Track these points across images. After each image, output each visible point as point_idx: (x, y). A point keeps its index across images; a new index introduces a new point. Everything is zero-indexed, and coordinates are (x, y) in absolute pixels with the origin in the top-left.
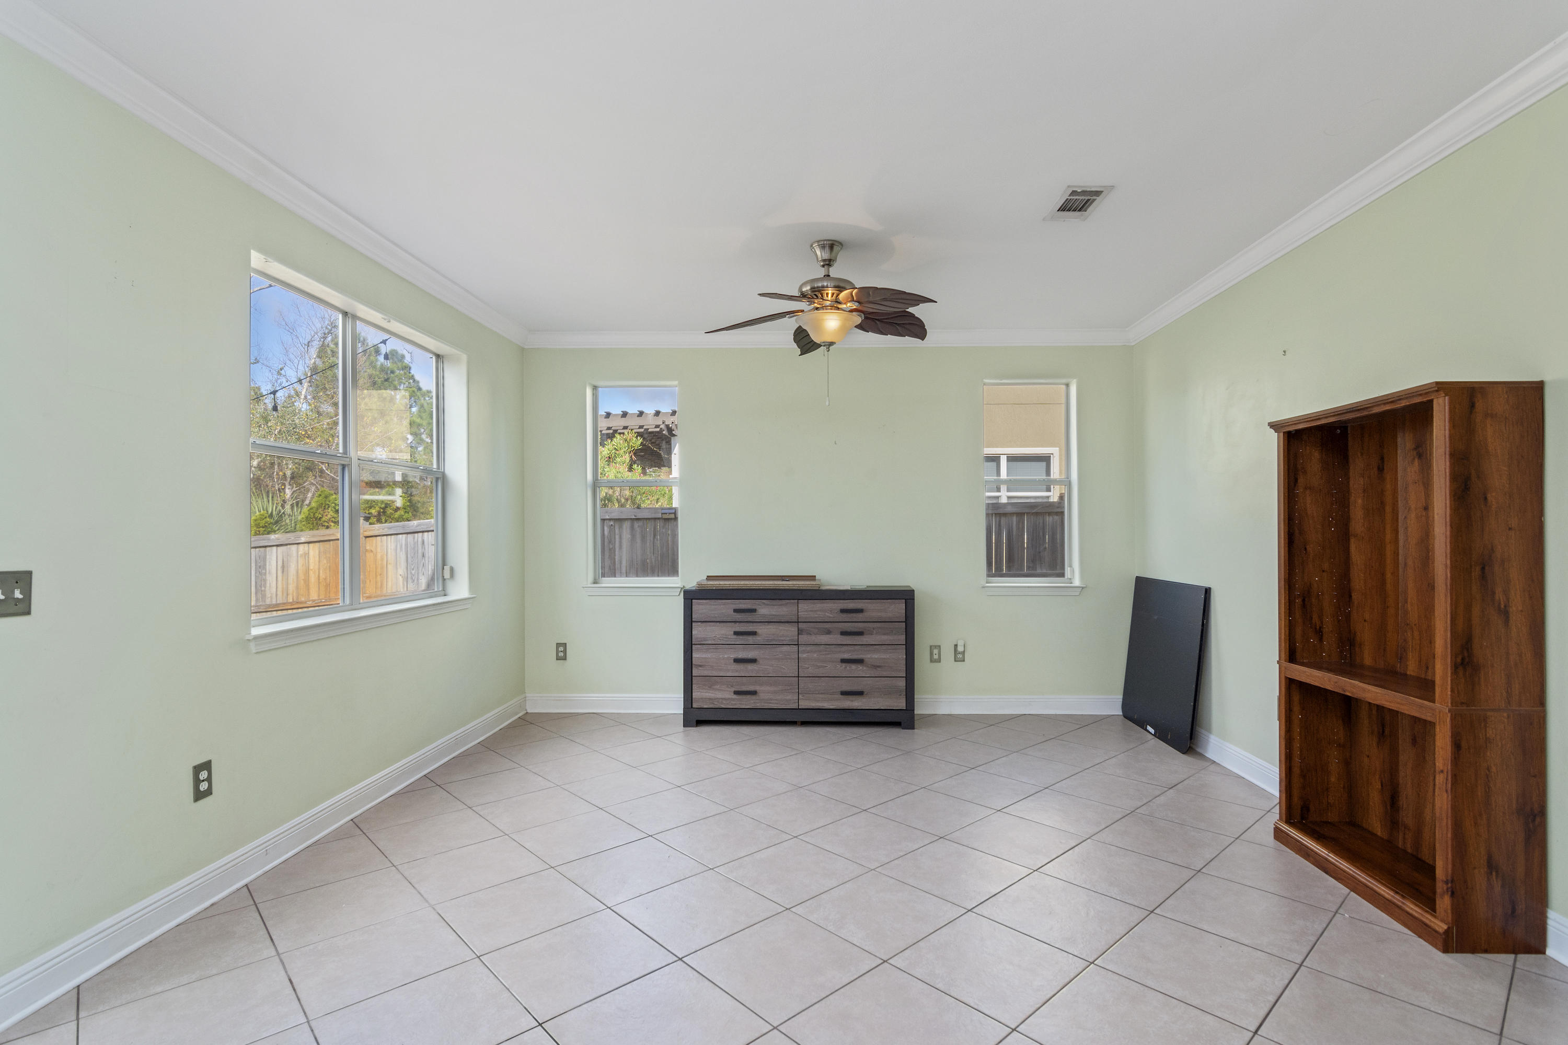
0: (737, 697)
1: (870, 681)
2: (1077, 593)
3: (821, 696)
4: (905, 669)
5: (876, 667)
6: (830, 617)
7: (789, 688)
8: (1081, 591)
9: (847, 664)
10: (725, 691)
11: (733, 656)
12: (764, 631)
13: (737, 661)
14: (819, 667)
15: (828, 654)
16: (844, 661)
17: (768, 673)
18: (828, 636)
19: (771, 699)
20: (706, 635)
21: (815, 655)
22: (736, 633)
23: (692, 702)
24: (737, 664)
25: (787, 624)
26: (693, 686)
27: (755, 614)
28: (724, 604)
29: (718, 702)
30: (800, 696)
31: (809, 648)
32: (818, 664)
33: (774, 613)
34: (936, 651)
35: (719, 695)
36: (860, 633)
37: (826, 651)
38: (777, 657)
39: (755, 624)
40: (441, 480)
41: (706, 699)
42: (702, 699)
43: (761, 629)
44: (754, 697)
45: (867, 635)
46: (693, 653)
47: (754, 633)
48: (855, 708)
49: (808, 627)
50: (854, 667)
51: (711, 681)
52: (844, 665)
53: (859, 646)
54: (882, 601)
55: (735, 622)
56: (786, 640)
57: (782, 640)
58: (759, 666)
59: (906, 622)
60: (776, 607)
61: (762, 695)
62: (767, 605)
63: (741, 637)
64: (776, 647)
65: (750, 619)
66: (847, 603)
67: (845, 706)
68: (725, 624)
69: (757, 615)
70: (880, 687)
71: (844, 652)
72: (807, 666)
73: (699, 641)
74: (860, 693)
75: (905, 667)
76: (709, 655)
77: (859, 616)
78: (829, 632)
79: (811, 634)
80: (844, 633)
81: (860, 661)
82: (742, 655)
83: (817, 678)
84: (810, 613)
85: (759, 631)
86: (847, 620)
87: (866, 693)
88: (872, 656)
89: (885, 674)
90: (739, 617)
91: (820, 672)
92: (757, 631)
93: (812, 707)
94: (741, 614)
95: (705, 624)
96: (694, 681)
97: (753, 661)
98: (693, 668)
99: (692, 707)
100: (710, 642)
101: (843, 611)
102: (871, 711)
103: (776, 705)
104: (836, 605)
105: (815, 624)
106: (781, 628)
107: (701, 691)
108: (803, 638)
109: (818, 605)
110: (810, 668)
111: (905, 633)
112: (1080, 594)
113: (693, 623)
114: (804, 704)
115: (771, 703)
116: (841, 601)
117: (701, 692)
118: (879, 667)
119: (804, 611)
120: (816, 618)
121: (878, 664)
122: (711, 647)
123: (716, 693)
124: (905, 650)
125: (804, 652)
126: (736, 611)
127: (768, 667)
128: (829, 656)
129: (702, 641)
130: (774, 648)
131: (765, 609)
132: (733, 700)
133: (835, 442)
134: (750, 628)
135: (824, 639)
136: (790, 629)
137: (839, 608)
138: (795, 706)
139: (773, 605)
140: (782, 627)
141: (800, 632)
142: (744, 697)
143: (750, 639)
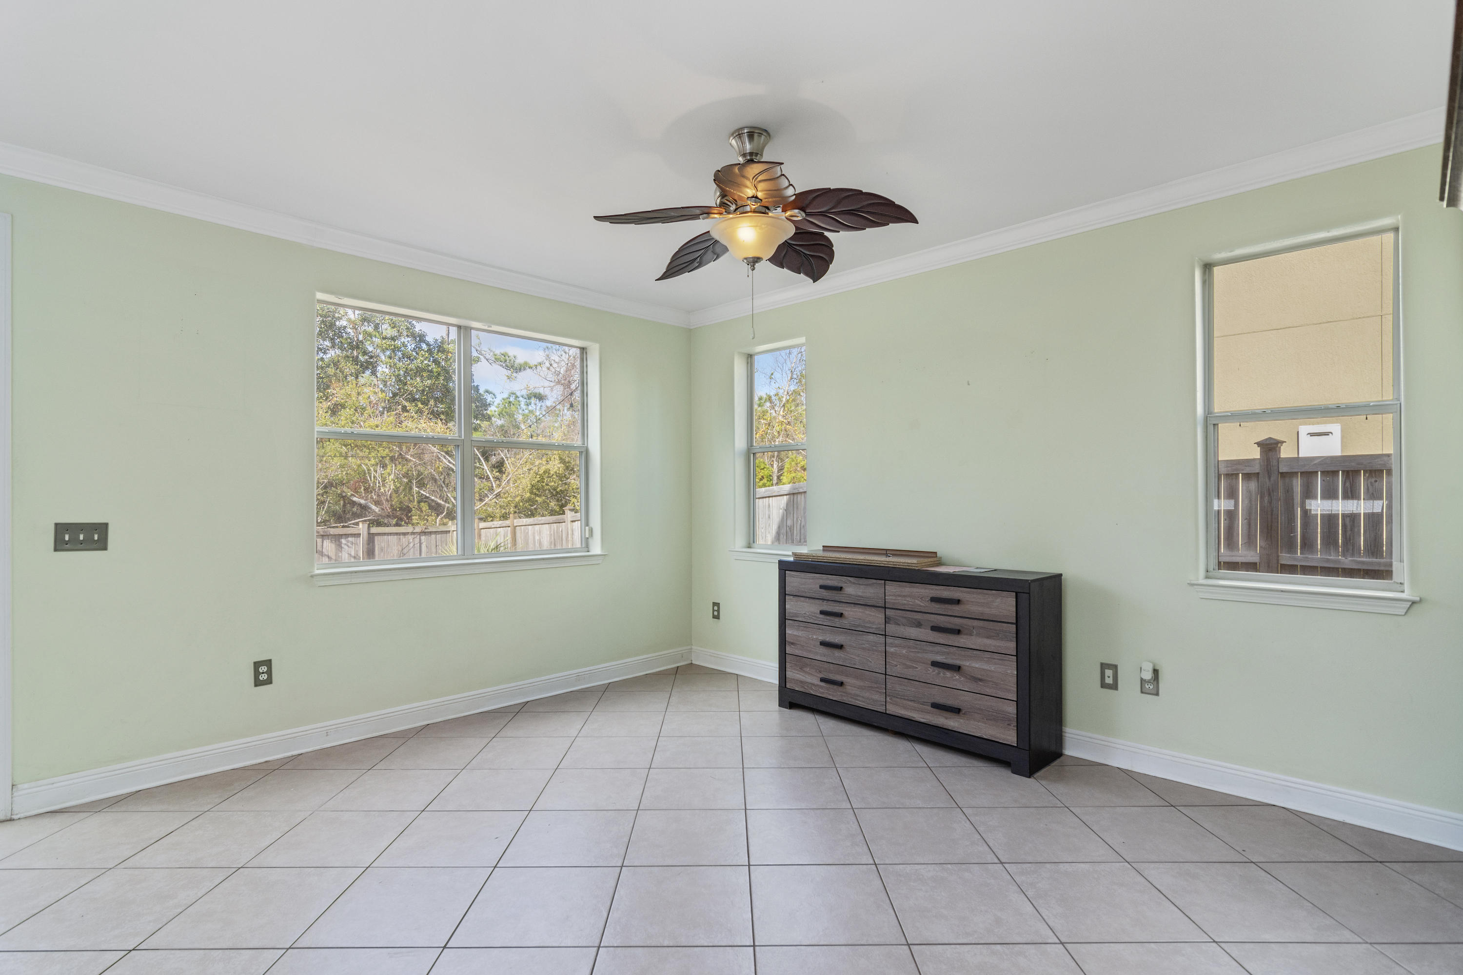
0: (825, 686)
1: (968, 697)
2: (1402, 612)
3: (910, 703)
4: (1016, 689)
5: (977, 680)
6: (921, 606)
7: (876, 686)
8: (1409, 608)
9: (941, 670)
10: (814, 675)
11: (821, 638)
12: (852, 614)
13: (824, 644)
14: (908, 667)
15: (918, 652)
16: (935, 664)
17: (855, 664)
18: (918, 629)
19: (858, 696)
20: (797, 611)
21: (904, 652)
22: (822, 612)
23: (786, 682)
24: (825, 647)
25: (873, 609)
26: (787, 663)
27: (840, 592)
28: (813, 579)
29: (808, 686)
30: (888, 699)
31: (898, 641)
32: (907, 663)
33: (860, 594)
34: (1109, 673)
35: (809, 679)
36: (958, 632)
37: (916, 648)
38: (863, 646)
39: (841, 605)
40: (585, 453)
41: (797, 680)
42: (794, 679)
43: (849, 611)
44: (840, 688)
45: (965, 634)
46: (787, 629)
47: (841, 615)
48: (950, 728)
49: (897, 616)
50: (948, 674)
51: (803, 662)
52: (937, 670)
53: (955, 649)
54: (985, 591)
55: (823, 600)
56: (872, 628)
57: (870, 628)
58: (846, 654)
59: (1017, 624)
60: (862, 586)
61: (849, 688)
62: (854, 583)
63: (828, 618)
64: (863, 634)
65: (837, 598)
66: (940, 590)
67: (938, 723)
68: (813, 601)
69: (843, 594)
70: (982, 708)
71: (937, 653)
72: (895, 663)
73: (791, 617)
74: (957, 711)
75: (1016, 686)
76: (800, 633)
77: (956, 609)
78: (919, 625)
79: (899, 625)
80: (935, 628)
81: (957, 669)
82: (829, 638)
83: (906, 681)
84: (899, 598)
85: (846, 613)
86: (941, 613)
87: (963, 712)
88: (972, 665)
89: (989, 691)
90: (825, 593)
91: (910, 673)
92: (844, 612)
93: (900, 715)
94: (828, 591)
95: (796, 598)
96: (787, 660)
97: (840, 647)
98: (787, 645)
99: (786, 687)
100: (800, 619)
101: (934, 600)
102: (969, 737)
103: (863, 704)
104: (927, 591)
105: (904, 612)
106: (867, 612)
107: (794, 671)
108: (891, 628)
109: (908, 589)
110: (898, 666)
111: (1015, 639)
112: (1406, 613)
113: (786, 596)
114: (892, 709)
115: (856, 699)
116: (934, 587)
117: (794, 673)
118: (981, 680)
119: (892, 596)
120: (904, 604)
121: (980, 677)
122: (802, 624)
123: (806, 676)
124: (1016, 663)
125: (892, 645)
126: (822, 587)
127: (854, 657)
128: (919, 655)
129: (793, 616)
130: (860, 635)
131: (853, 588)
132: (821, 687)
133: (968, 382)
134: (837, 608)
135: (913, 632)
136: (877, 615)
137: (931, 595)
138: (881, 709)
139: (860, 584)
140: (869, 612)
141: (887, 620)
142: (831, 686)
143: (837, 621)
